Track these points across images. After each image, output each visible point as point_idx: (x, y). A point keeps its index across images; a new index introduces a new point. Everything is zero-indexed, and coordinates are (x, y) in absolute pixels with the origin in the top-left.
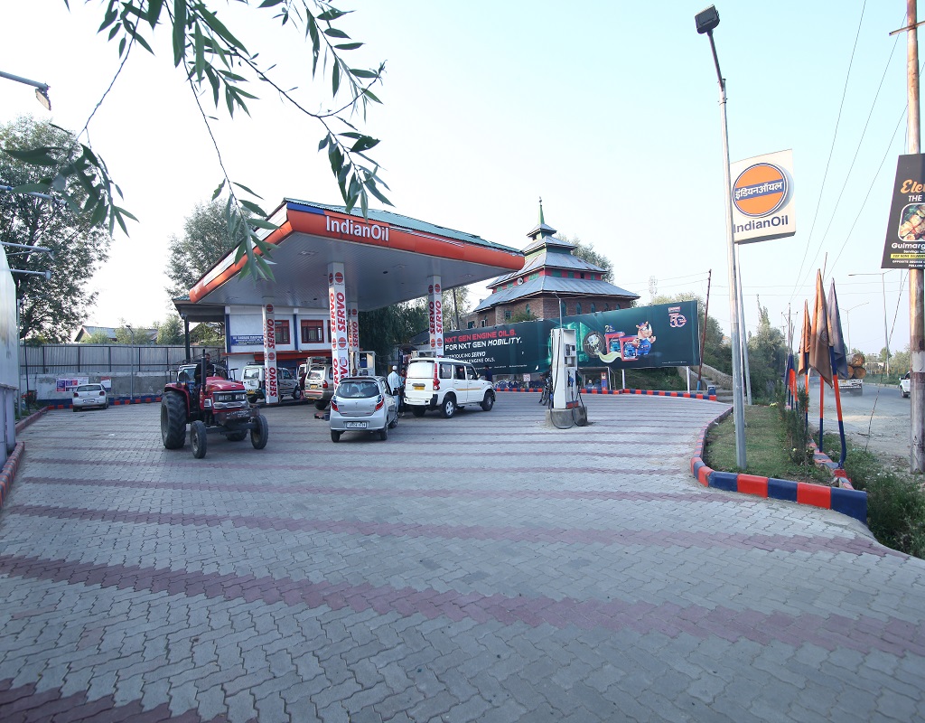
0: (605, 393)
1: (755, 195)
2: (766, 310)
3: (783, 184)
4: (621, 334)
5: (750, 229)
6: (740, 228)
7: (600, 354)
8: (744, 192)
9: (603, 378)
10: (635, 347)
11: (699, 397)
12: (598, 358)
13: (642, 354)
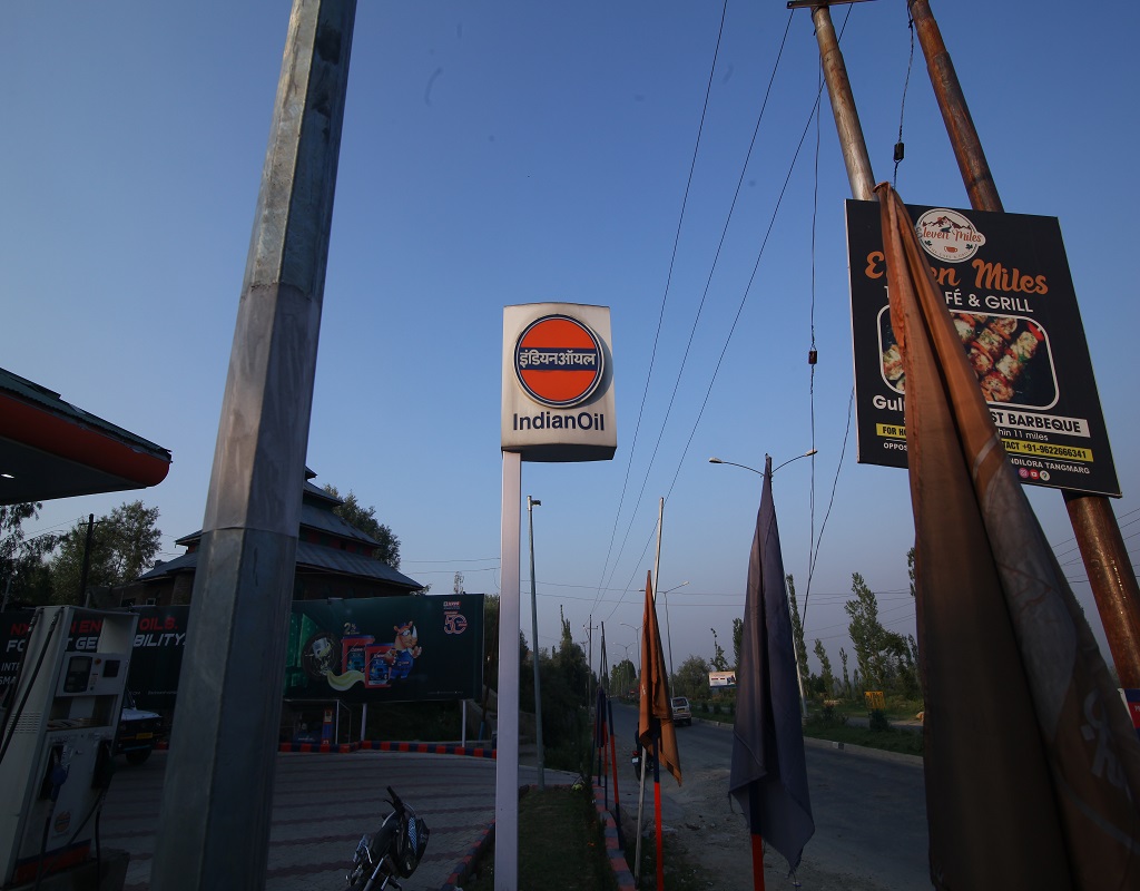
0: (325, 750)
1: (552, 366)
2: (569, 623)
3: (596, 358)
4: (369, 640)
5: (542, 426)
6: (525, 422)
7: (329, 673)
8: (535, 357)
9: (328, 719)
10: (388, 662)
11: (478, 754)
12: (324, 680)
13: (399, 676)
